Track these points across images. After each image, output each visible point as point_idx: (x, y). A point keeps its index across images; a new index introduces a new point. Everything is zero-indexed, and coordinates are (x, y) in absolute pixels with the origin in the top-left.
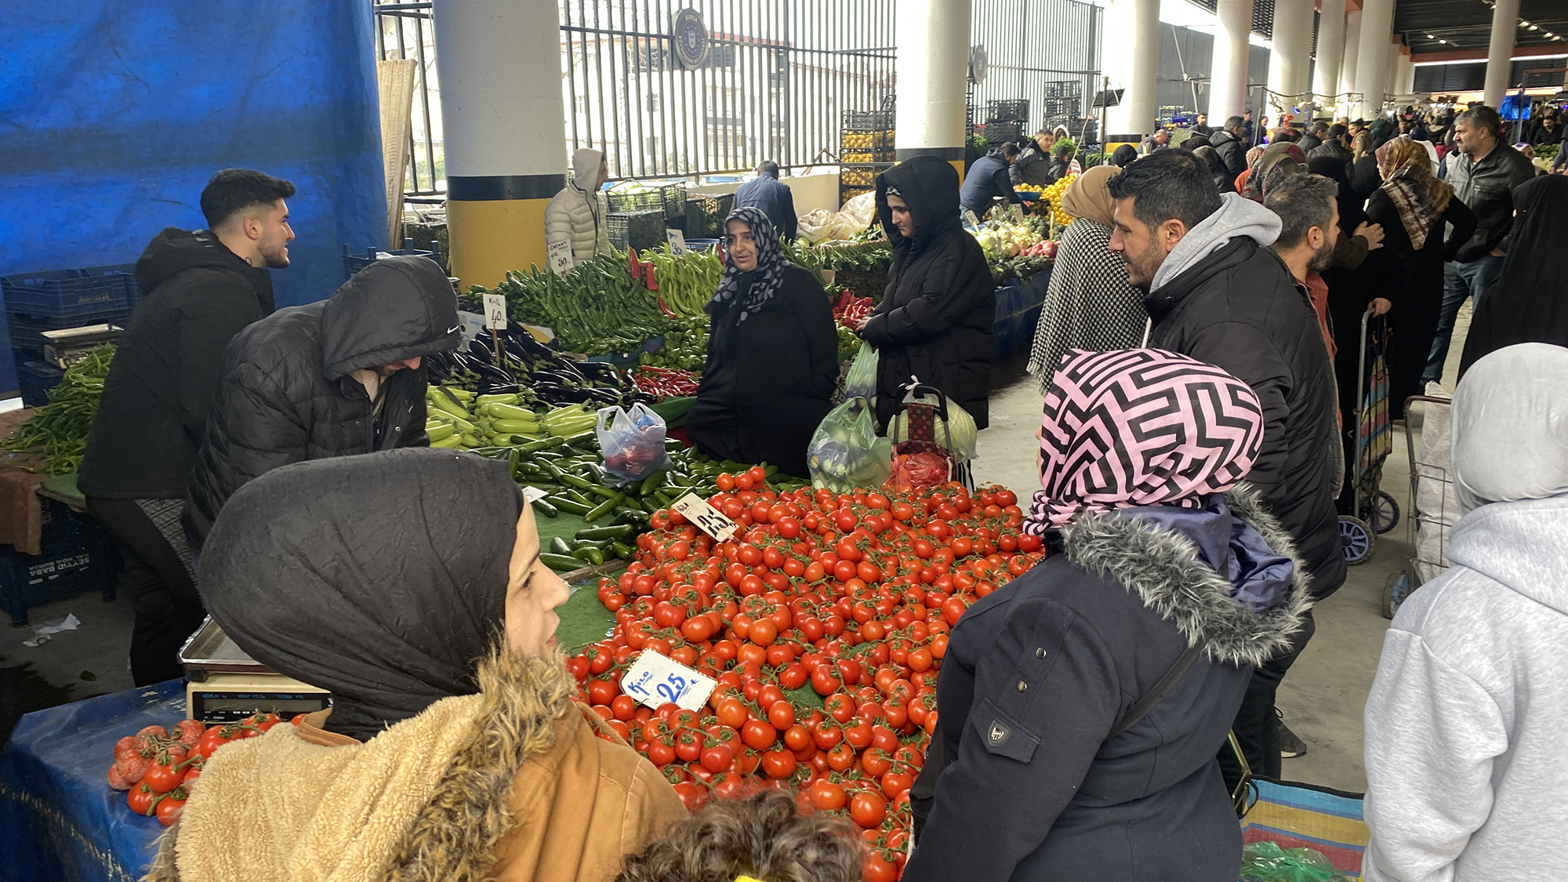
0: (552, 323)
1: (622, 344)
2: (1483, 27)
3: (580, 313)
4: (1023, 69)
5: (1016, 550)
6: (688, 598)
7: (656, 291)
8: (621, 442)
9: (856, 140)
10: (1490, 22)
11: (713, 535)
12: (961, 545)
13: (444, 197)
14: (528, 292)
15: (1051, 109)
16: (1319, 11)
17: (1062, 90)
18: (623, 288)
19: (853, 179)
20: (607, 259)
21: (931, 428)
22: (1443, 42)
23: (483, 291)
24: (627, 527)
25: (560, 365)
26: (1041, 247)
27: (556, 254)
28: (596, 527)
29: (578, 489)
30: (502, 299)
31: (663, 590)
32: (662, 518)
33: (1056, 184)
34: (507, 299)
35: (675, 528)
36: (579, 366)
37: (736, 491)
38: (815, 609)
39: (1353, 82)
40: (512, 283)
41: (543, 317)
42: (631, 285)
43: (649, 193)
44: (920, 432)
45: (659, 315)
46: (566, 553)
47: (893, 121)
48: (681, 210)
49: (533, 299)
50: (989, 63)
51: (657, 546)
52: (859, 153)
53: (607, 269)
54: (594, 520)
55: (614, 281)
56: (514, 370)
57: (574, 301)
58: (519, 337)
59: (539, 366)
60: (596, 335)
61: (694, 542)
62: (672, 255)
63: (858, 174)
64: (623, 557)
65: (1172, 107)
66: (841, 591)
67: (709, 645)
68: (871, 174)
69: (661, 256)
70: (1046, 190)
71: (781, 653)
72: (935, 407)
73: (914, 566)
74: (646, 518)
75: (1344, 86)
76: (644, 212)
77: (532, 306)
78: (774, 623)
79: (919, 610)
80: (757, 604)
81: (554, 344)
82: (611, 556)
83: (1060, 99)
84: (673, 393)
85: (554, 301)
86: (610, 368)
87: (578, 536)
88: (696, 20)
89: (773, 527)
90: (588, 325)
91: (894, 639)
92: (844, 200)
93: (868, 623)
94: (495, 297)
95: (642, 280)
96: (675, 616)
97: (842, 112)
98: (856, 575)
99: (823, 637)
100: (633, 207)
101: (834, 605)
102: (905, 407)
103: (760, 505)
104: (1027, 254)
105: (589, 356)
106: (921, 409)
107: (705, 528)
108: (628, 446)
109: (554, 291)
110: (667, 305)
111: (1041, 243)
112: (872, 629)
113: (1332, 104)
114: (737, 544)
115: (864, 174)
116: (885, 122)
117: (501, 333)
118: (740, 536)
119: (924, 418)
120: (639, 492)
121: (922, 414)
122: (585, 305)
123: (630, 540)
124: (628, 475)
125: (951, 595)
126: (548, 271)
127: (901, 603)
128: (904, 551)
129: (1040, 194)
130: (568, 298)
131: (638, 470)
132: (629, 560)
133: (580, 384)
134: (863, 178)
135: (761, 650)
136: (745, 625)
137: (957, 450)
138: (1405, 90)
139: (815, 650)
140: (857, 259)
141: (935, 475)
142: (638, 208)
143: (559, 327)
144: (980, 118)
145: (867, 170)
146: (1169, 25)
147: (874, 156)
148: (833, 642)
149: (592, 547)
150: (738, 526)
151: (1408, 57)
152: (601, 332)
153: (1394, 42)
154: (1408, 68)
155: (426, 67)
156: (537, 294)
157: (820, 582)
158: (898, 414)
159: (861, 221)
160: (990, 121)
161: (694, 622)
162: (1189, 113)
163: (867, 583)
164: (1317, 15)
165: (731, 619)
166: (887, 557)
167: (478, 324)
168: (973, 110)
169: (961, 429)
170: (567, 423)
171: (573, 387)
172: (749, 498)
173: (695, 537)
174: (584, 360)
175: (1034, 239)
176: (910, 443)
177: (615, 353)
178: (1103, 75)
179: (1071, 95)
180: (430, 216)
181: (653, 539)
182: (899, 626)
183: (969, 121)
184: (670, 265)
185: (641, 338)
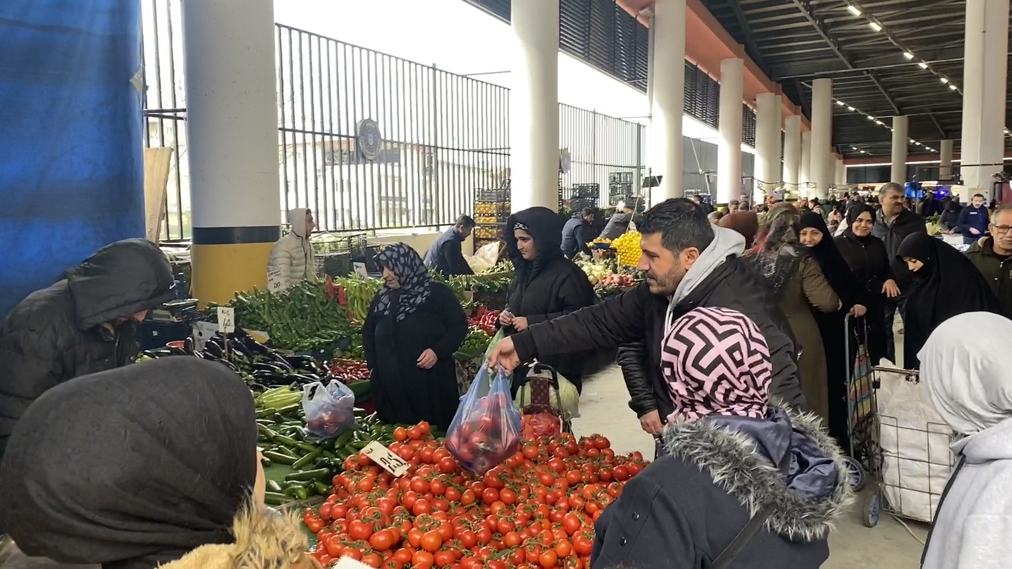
0: (268, 328)
1: (320, 343)
2: (887, 143)
3: (289, 321)
4: (594, 165)
5: (612, 479)
6: (375, 517)
7: (345, 305)
8: (321, 408)
9: (485, 208)
10: (890, 140)
11: (392, 472)
12: (573, 476)
13: (190, 243)
14: (251, 306)
15: (613, 191)
16: (784, 131)
17: (620, 178)
18: (322, 303)
19: (482, 234)
20: (311, 283)
21: (547, 395)
22: (862, 152)
23: (216, 306)
24: (325, 470)
25: (274, 359)
26: (612, 278)
27: (272, 279)
28: (301, 472)
29: (286, 445)
30: (232, 310)
31: (354, 514)
32: (353, 461)
33: (620, 237)
34: (235, 310)
35: (363, 469)
36: (288, 359)
37: (408, 440)
38: (469, 524)
39: (808, 174)
40: (239, 301)
41: (262, 324)
42: (327, 302)
43: (340, 241)
44: (539, 398)
45: (348, 323)
46: (278, 492)
47: (509, 196)
48: (363, 253)
49: (254, 312)
50: (572, 160)
51: (349, 482)
52: (486, 216)
53: (309, 290)
54: (299, 468)
55: (315, 298)
56: (239, 362)
57: (285, 312)
58: (243, 339)
59: (257, 359)
60: (301, 337)
61: (377, 478)
62: (358, 280)
63: (486, 230)
64: (322, 493)
65: (693, 191)
66: (488, 512)
67: (390, 553)
68: (495, 231)
69: (349, 281)
70: (613, 241)
71: (445, 557)
72: (549, 379)
73: (540, 491)
74: (340, 463)
75: (803, 178)
76: (336, 254)
77: (253, 316)
78: (439, 534)
79: (546, 523)
80: (425, 520)
81: (269, 343)
82: (314, 492)
83: (620, 185)
84: (358, 377)
85: (270, 313)
86: (311, 360)
87: (288, 479)
88: (374, 127)
89: (436, 465)
90: (295, 329)
91: (529, 544)
92: (477, 248)
93: (509, 533)
94: (226, 309)
95: (335, 297)
96: (365, 531)
97: (474, 190)
98: (499, 499)
99: (476, 545)
100: (328, 251)
101: (484, 521)
102: (529, 380)
103: (426, 450)
104: (603, 283)
105: (296, 352)
106: (540, 381)
107: (386, 467)
108: (326, 411)
109: (270, 305)
110: (353, 315)
111: (612, 276)
112: (512, 538)
113: (797, 189)
114: (410, 478)
115: (490, 231)
116: (504, 195)
117: (230, 336)
118: (412, 472)
119: (542, 387)
120: (333, 446)
121: (540, 385)
122: (293, 315)
123: (327, 479)
124: (326, 434)
125: (568, 512)
126: (266, 292)
127: (532, 519)
128: (533, 481)
129: (609, 244)
130: (281, 310)
131: (333, 430)
132: (326, 495)
133: (288, 372)
134: (490, 233)
135: (430, 555)
136: (418, 537)
137: (566, 411)
138: (841, 182)
139: (471, 554)
140: (488, 284)
141: (551, 428)
142: (331, 251)
143: (273, 332)
144: (567, 196)
145: (492, 228)
146: (689, 138)
147: (497, 219)
148: (484, 548)
149: (298, 486)
150: (410, 465)
151: (841, 161)
152: (303, 334)
153: (832, 151)
154: (842, 169)
155: (180, 156)
156: (258, 308)
157: (472, 505)
158: (523, 385)
159: (489, 261)
160: (574, 197)
161: (379, 535)
162: (704, 194)
163: (507, 504)
164: (783, 134)
165: (407, 533)
166: (521, 485)
167: (212, 330)
168: (561, 190)
169: (568, 395)
170: (278, 399)
171: (282, 374)
172: (417, 445)
173: (378, 474)
174: (291, 354)
175: (607, 273)
176: (532, 407)
177: (314, 350)
178: (647, 168)
179: (627, 181)
180: (178, 257)
181: (345, 477)
182: (532, 535)
183: (560, 196)
184: (356, 287)
185: (334, 338)
